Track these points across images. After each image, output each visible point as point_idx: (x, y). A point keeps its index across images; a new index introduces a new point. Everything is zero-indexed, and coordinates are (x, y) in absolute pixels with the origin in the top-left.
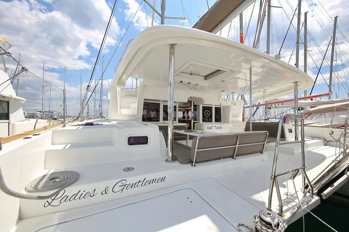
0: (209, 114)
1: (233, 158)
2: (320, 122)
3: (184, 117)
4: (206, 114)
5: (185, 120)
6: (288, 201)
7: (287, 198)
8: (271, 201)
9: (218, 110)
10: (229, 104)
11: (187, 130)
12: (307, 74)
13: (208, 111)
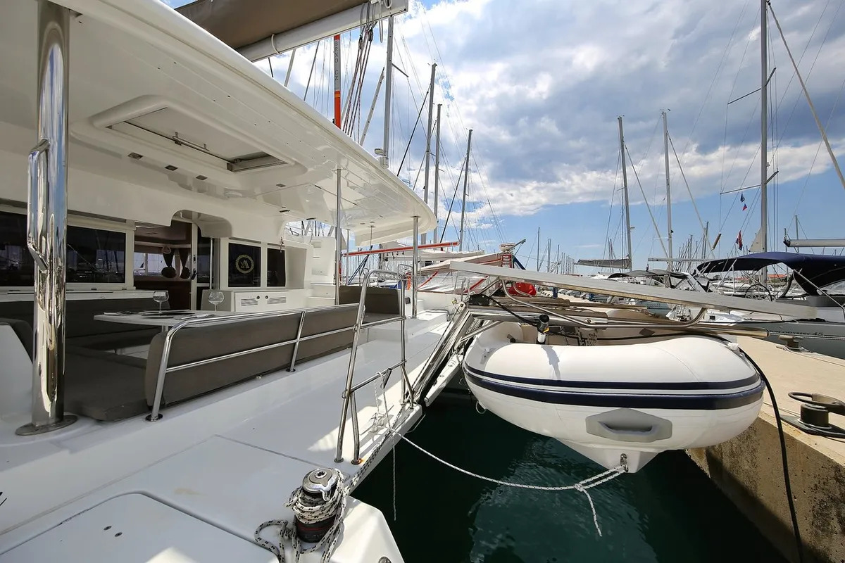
0: (250, 265)
1: (289, 370)
2: (445, 286)
3: (168, 272)
4: (240, 265)
5: (174, 279)
6: (376, 429)
7: (374, 424)
8: (342, 442)
9: (277, 257)
10: (305, 244)
11: (160, 312)
12: (428, 205)
13: (248, 257)
